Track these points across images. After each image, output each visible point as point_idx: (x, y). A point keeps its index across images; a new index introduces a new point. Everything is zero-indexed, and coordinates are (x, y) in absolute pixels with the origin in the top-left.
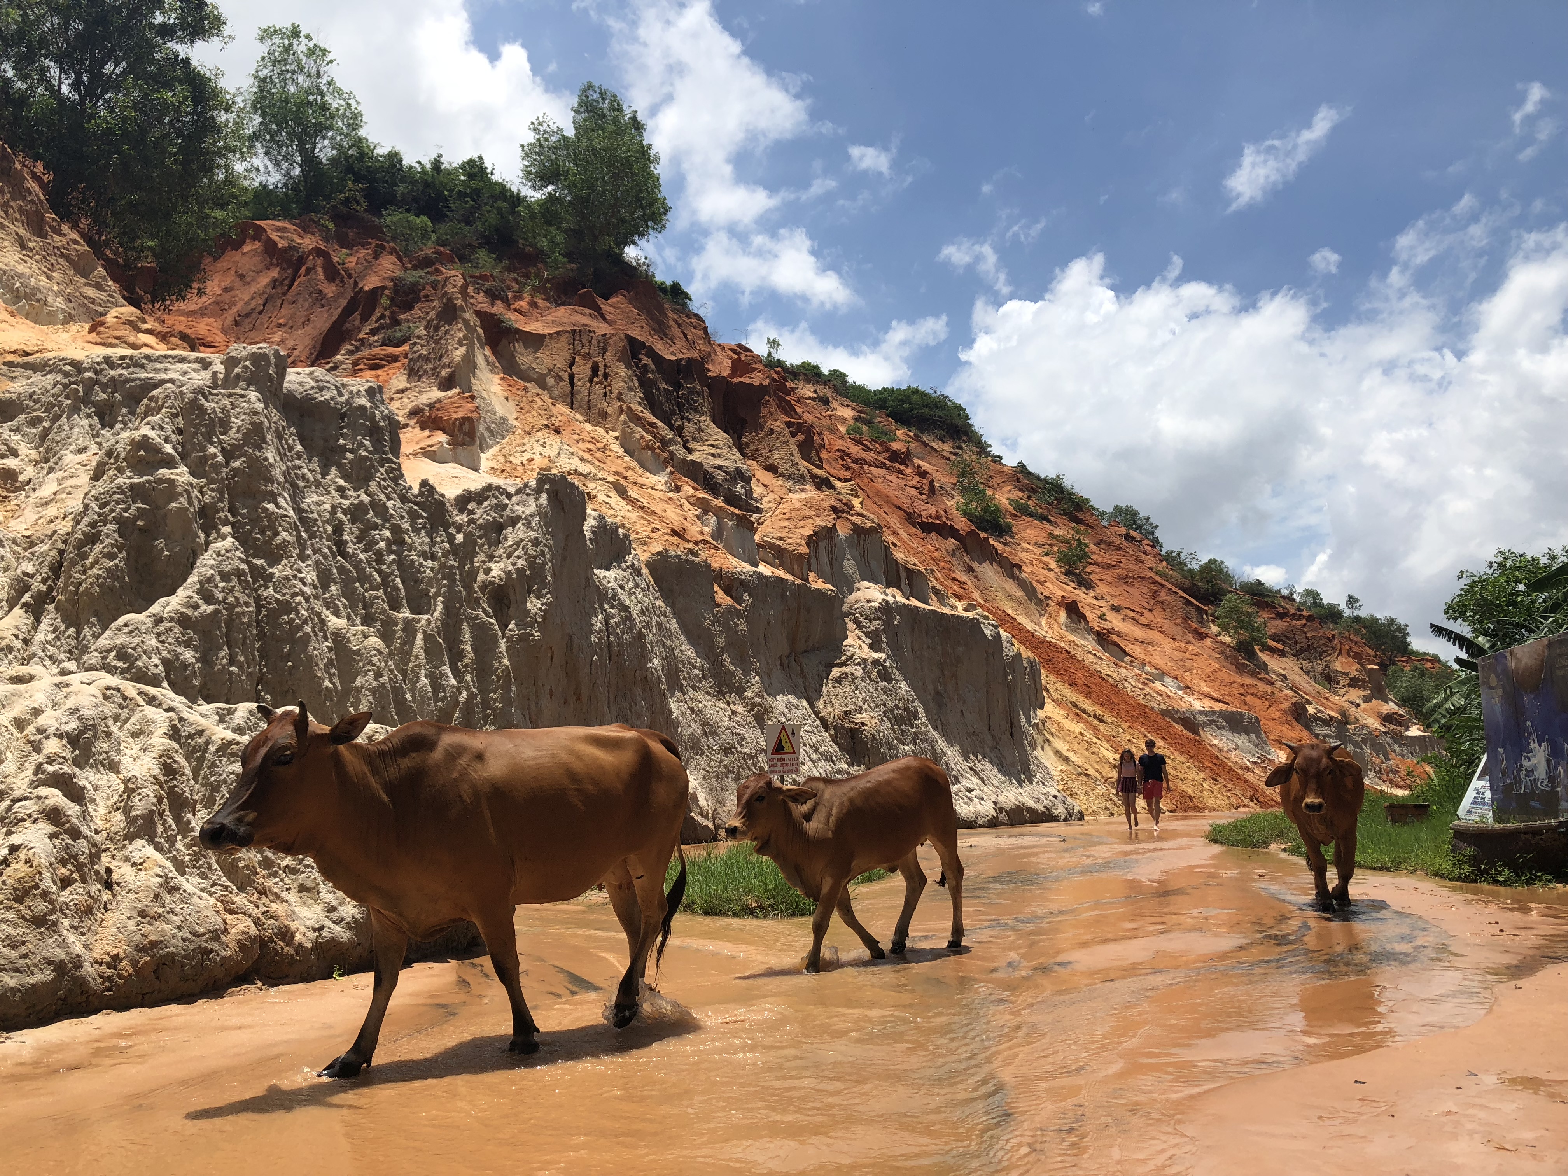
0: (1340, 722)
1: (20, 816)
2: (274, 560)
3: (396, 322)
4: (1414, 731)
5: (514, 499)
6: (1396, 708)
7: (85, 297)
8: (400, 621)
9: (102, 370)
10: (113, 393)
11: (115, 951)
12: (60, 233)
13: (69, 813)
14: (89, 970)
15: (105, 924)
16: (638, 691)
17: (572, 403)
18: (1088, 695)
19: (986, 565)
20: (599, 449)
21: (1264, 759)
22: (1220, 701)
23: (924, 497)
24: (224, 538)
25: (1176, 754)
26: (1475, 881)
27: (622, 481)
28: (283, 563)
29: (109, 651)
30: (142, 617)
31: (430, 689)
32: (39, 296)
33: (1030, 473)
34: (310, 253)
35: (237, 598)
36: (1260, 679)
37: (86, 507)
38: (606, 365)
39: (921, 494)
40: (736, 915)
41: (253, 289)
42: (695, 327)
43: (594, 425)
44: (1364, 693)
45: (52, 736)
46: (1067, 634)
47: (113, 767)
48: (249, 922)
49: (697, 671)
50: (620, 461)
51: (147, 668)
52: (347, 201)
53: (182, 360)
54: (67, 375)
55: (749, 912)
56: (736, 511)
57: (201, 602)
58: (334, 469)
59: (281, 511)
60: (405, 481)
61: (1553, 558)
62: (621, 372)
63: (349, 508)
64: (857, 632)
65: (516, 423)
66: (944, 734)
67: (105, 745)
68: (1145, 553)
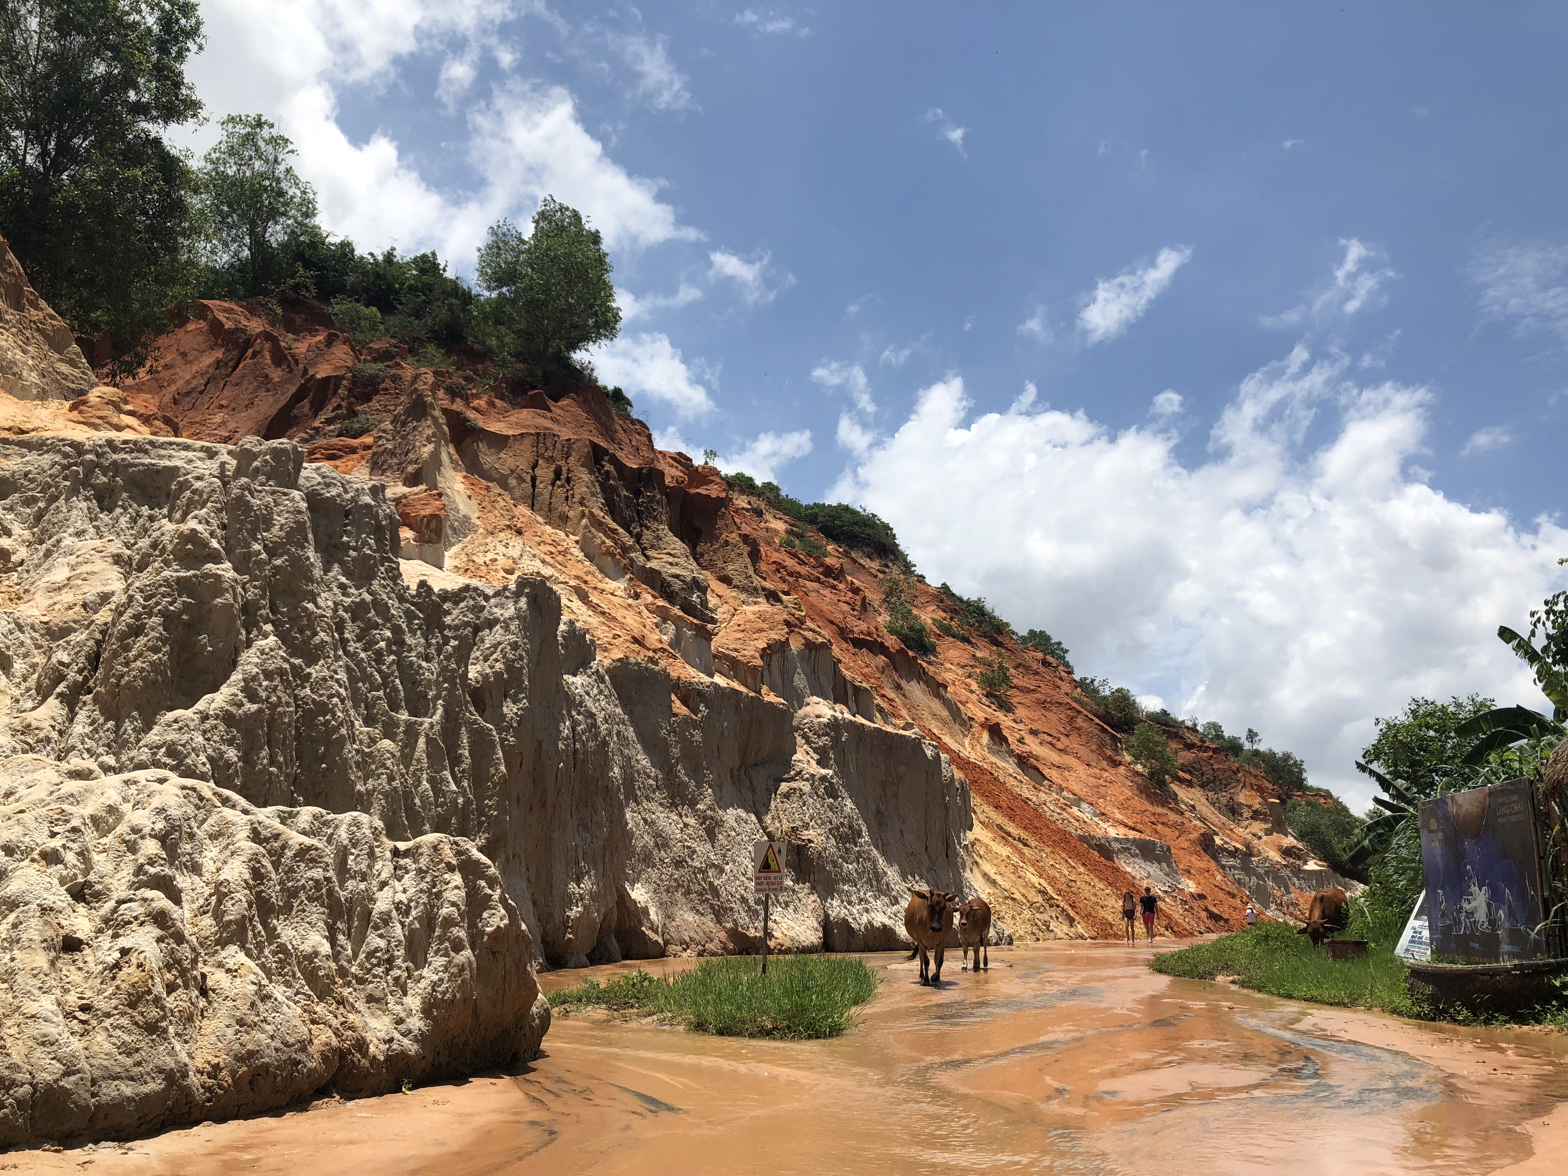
0: (1245, 854)
1: (127, 918)
2: (311, 660)
3: (352, 414)
4: (1312, 865)
5: (492, 601)
6: (1295, 842)
7: (58, 373)
8: (401, 723)
9: (104, 453)
10: (114, 477)
11: (216, 1061)
12: (37, 308)
13: (175, 916)
14: (194, 1080)
15: (203, 1032)
16: (599, 800)
17: (533, 505)
18: (1012, 818)
19: (914, 683)
20: (560, 552)
21: (1174, 888)
22: (1133, 829)
23: (856, 613)
24: (266, 636)
25: (1096, 880)
26: (1433, 1019)
27: (583, 586)
28: (320, 663)
29: (159, 747)
30: (189, 713)
31: (431, 794)
32: (15, 370)
33: (953, 595)
34: (258, 336)
35: (279, 698)
36: (1171, 809)
37: (131, 598)
38: (569, 470)
39: (853, 610)
40: (752, 1036)
41: (195, 368)
42: (639, 434)
43: (554, 528)
44: (1266, 826)
45: (148, 837)
46: (989, 756)
47: (196, 869)
48: (330, 1033)
49: (651, 782)
50: (580, 565)
51: (195, 766)
52: (296, 287)
53: (187, 448)
54: (66, 455)
55: (767, 1034)
56: (695, 621)
57: (245, 700)
58: (336, 565)
59: (319, 611)
60: (402, 580)
61: (1459, 705)
62: (584, 478)
63: (350, 606)
64: (805, 747)
65: (478, 522)
66: (884, 853)
67: (188, 847)
68: (1061, 679)
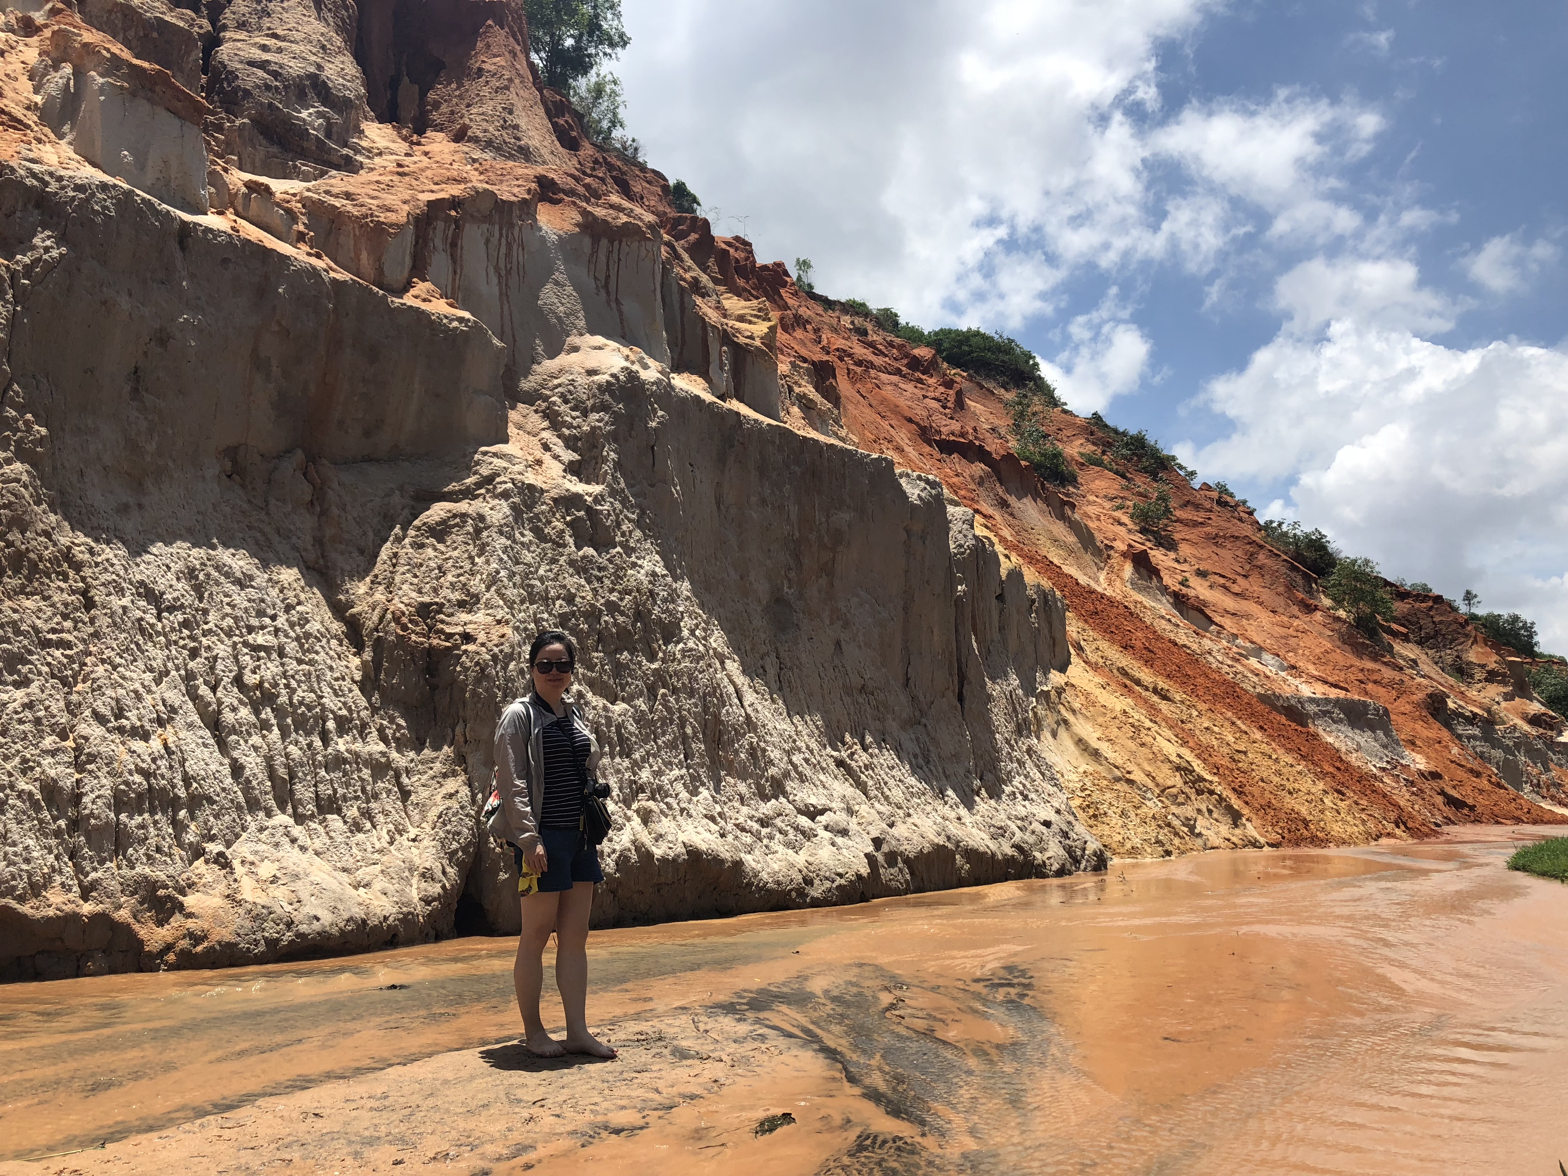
0: (1485, 721)
6: (1543, 709)
18: (1149, 663)
19: (1028, 501)
21: (1395, 764)
22: (1336, 686)
23: (947, 411)
25: (1281, 751)
33: (1106, 426)
36: (1385, 663)
39: (945, 407)
44: (1505, 690)
46: (1132, 592)
64: (541, 431)
